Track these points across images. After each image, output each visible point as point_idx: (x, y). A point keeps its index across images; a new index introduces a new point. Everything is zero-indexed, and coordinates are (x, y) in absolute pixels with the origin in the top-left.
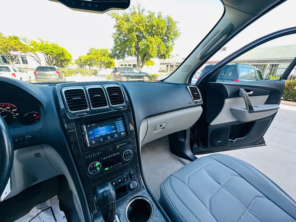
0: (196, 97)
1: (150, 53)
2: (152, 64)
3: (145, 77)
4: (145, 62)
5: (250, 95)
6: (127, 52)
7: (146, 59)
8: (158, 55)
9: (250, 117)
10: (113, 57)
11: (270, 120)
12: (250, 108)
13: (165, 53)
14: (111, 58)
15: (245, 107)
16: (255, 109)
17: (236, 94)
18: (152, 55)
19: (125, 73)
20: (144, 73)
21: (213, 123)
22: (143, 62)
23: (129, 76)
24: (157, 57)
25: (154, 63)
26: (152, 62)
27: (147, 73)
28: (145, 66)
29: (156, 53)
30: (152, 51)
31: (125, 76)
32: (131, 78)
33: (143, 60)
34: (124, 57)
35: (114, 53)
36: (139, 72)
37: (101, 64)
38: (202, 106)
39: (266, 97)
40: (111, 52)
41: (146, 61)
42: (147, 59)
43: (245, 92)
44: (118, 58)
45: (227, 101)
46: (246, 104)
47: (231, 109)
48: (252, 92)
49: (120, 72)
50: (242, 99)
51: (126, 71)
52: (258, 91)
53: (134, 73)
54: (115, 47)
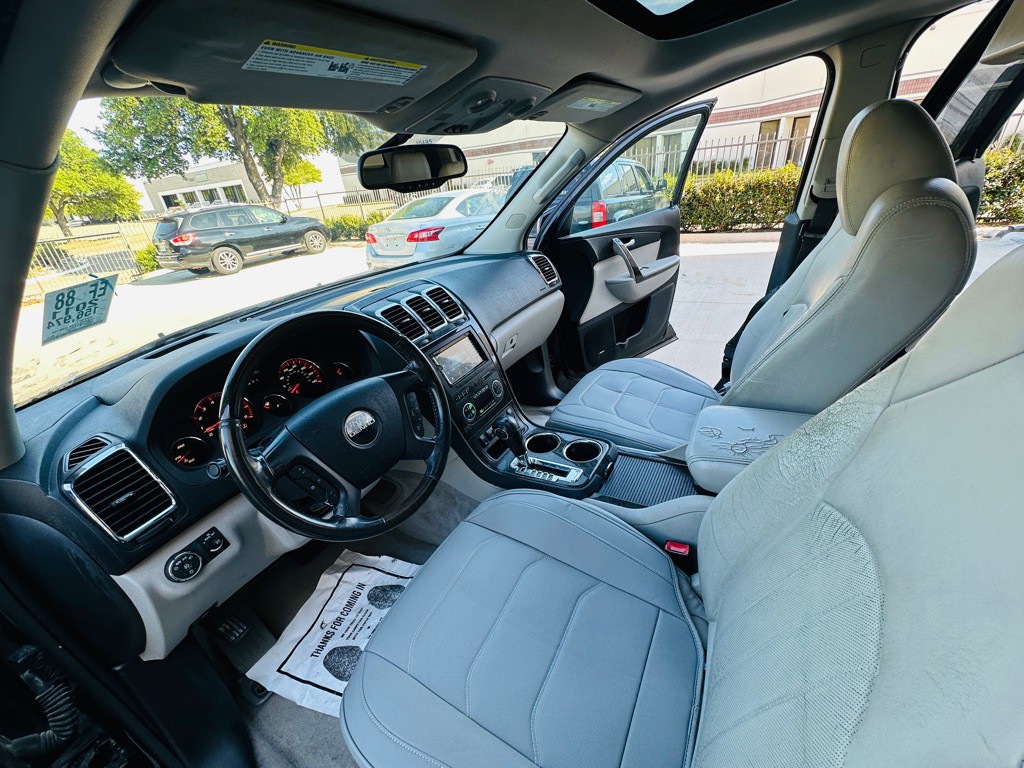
0: (549, 275)
1: (293, 136)
2: (310, 176)
3: (309, 235)
4: (283, 175)
5: (631, 248)
6: (185, 139)
7: (284, 161)
8: (328, 142)
9: (641, 290)
10: (121, 168)
11: (671, 287)
12: (636, 272)
13: (351, 130)
14: (115, 173)
15: (628, 273)
16: (644, 273)
17: (609, 251)
18: (306, 141)
19: (219, 232)
20: (302, 220)
21: (584, 319)
22: (274, 173)
23: (242, 242)
24: (326, 148)
25: (318, 172)
26: (306, 167)
27: (311, 220)
28: (286, 191)
29: (317, 134)
30: (299, 126)
31: (226, 244)
32: (255, 249)
33: (271, 169)
34: (179, 161)
35: (120, 151)
36: (278, 221)
37: (61, 209)
38: (562, 289)
39: (657, 244)
40: (100, 146)
41: (288, 169)
42: (287, 162)
43: (621, 243)
44: (151, 168)
45: (597, 268)
46: (628, 266)
47: (608, 284)
48: (632, 242)
49: (196, 233)
50: (619, 259)
51: (220, 224)
52: (642, 237)
53: (259, 226)
54: (118, 124)
